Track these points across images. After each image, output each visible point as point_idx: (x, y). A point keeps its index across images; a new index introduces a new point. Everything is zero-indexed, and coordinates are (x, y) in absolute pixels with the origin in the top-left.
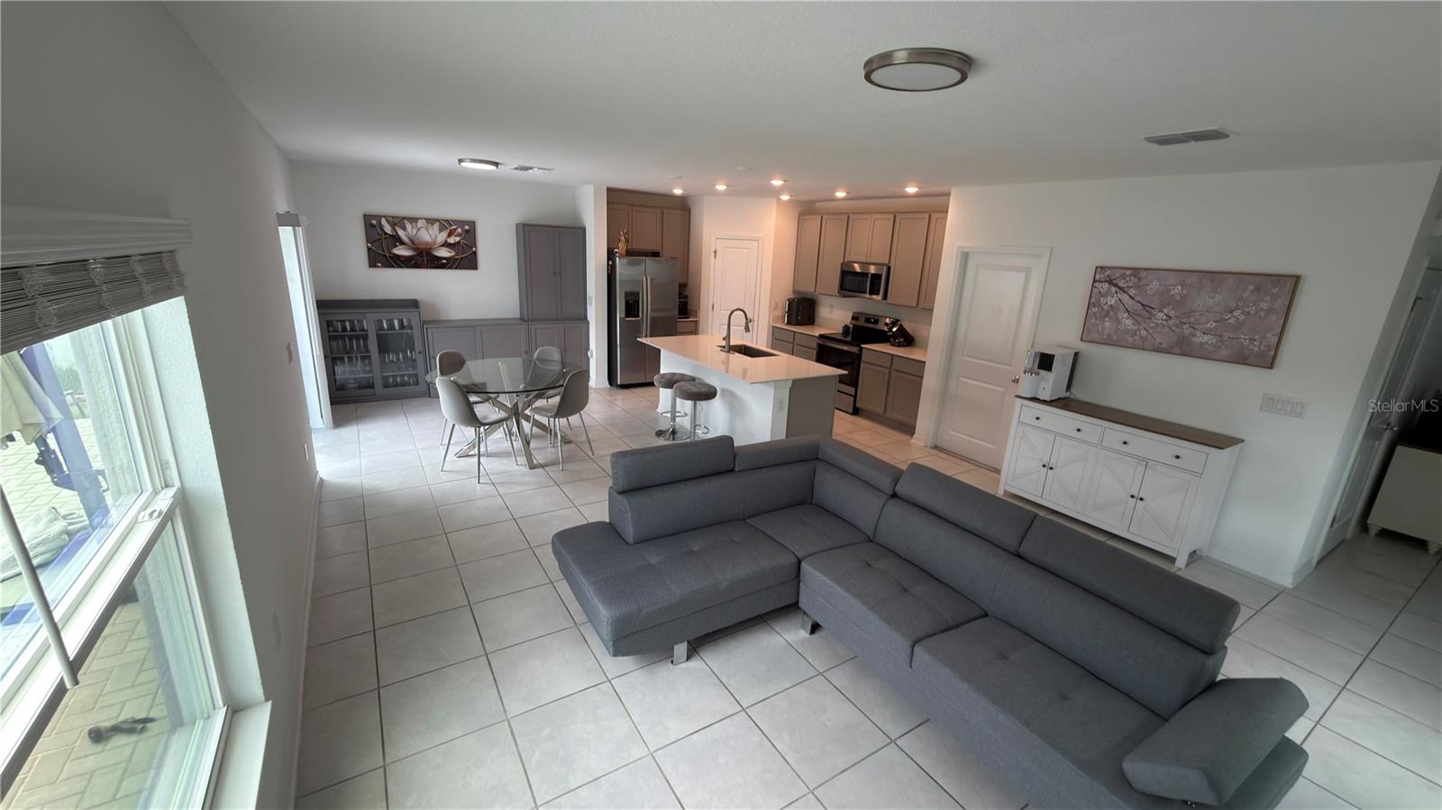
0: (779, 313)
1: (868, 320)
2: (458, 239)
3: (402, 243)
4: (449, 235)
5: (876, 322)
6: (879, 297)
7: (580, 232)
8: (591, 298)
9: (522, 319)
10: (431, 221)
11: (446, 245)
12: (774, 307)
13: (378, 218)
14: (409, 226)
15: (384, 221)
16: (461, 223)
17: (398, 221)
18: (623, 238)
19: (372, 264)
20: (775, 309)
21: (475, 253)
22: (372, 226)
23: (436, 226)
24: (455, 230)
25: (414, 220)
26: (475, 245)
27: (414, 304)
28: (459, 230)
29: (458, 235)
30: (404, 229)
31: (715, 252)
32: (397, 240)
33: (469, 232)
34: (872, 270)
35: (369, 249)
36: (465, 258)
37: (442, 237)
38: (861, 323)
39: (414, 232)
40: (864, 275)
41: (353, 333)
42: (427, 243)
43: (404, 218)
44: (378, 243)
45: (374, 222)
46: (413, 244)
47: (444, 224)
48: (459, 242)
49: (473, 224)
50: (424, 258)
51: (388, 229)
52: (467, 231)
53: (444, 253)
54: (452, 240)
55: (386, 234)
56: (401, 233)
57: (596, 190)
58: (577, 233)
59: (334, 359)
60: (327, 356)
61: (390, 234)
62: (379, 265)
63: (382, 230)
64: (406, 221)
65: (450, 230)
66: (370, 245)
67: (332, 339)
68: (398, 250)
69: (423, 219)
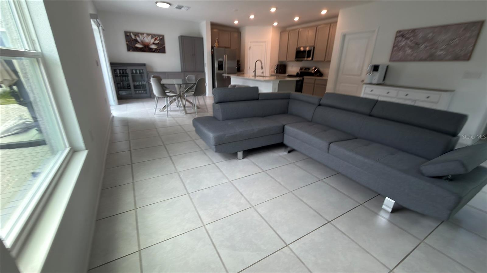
0: (273, 69)
1: (306, 69)
2: (158, 42)
3: (138, 42)
4: (155, 40)
5: (309, 69)
6: (311, 58)
7: (201, 40)
8: (206, 64)
9: (182, 71)
10: (148, 35)
11: (154, 43)
12: (271, 68)
13: (130, 33)
14: (141, 36)
15: (131, 34)
16: (159, 36)
17: (137, 34)
18: (216, 41)
19: (129, 50)
20: (272, 68)
21: (164, 47)
22: (127, 35)
23: (150, 36)
24: (157, 38)
25: (142, 34)
26: (164, 43)
27: (144, 65)
28: (158, 38)
29: (158, 40)
30: (139, 37)
31: (250, 47)
32: (136, 41)
33: (162, 39)
34: (308, 49)
35: (127, 45)
36: (161, 49)
37: (152, 41)
38: (303, 70)
39: (143, 38)
40: (304, 51)
41: (123, 74)
42: (147, 43)
43: (138, 33)
44: (130, 42)
45: (128, 34)
46: (142, 43)
47: (153, 36)
48: (158, 43)
49: (163, 36)
50: (146, 49)
51: (133, 37)
52: (161, 39)
53: (153, 47)
54: (156, 42)
55: (132, 39)
56: (138, 39)
57: (207, 23)
58: (200, 40)
59: (118, 83)
60: (115, 82)
61: (134, 39)
62: (131, 50)
63: (131, 37)
64: (140, 34)
65: (155, 38)
66: (127, 43)
67: (116, 76)
68: (137, 45)
69: (146, 34)
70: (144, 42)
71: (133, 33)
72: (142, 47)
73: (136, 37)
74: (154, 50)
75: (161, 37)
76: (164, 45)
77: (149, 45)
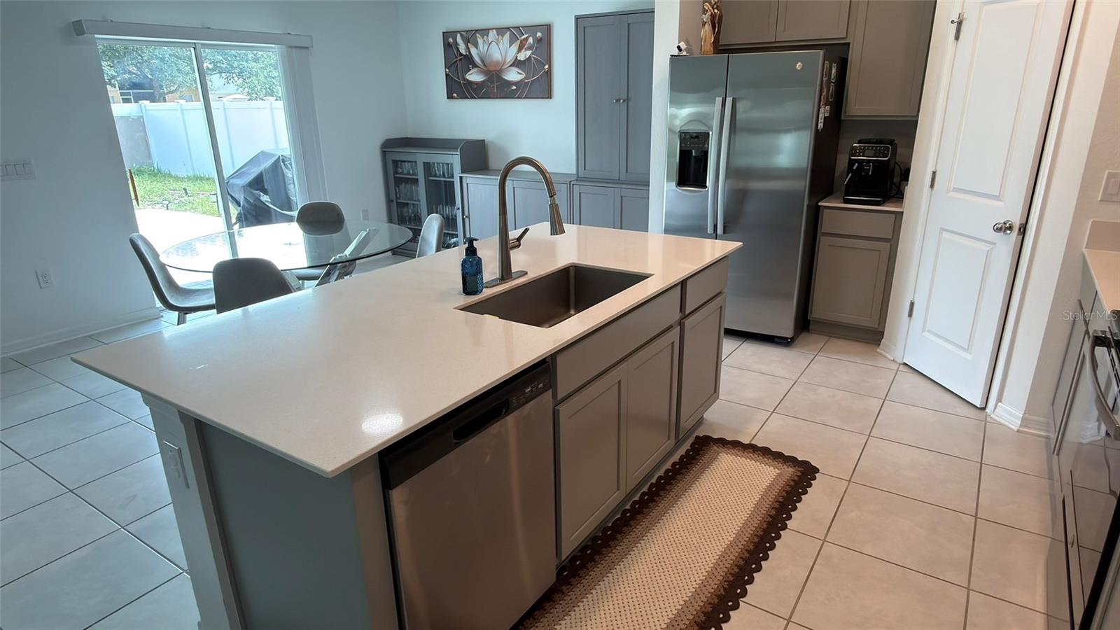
2: (529, 53)
3: (475, 66)
4: (520, 50)
9: (578, 176)
10: (501, 31)
13: (455, 34)
14: (480, 41)
15: (459, 40)
16: (531, 29)
17: (471, 36)
19: (450, 96)
21: (549, 74)
22: (449, 45)
23: (507, 38)
25: (485, 32)
29: (530, 48)
30: (476, 46)
32: (469, 61)
36: (538, 82)
37: (512, 53)
39: (486, 48)
42: (498, 63)
43: (477, 31)
44: (454, 68)
45: (451, 40)
46: (484, 66)
47: (515, 33)
48: (530, 57)
49: (547, 28)
50: (495, 87)
51: (462, 49)
52: (539, 40)
53: (514, 75)
54: (522, 56)
55: (461, 55)
56: (474, 51)
59: (401, 205)
60: (392, 201)
61: (464, 54)
62: (455, 95)
63: (458, 49)
64: (478, 35)
65: (521, 41)
66: (447, 70)
67: (399, 181)
68: (471, 74)
69: (494, 30)
70: (487, 61)
71: (462, 36)
72: (483, 82)
73: (468, 48)
74: (514, 87)
75: (539, 34)
76: (550, 62)
77: (500, 71)
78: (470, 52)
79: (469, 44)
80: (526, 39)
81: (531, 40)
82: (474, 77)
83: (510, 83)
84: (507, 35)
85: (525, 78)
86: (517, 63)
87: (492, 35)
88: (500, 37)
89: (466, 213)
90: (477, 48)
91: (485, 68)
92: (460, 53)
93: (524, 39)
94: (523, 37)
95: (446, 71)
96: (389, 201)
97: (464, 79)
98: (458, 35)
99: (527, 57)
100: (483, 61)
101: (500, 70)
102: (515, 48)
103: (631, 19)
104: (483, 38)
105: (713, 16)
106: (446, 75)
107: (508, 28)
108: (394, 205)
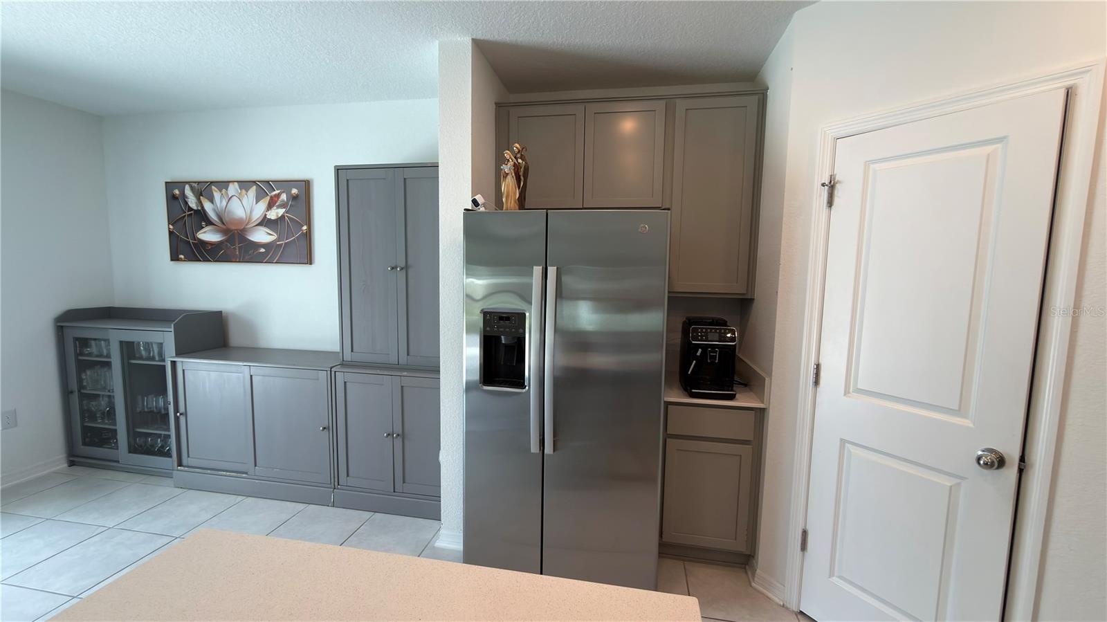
2: (281, 211)
3: (210, 222)
4: (270, 207)
9: (341, 354)
10: (245, 185)
13: (181, 184)
14: (217, 195)
15: (187, 191)
16: (285, 184)
17: (204, 189)
19: (174, 257)
21: (308, 235)
22: (174, 197)
26: (308, 221)
29: (283, 206)
30: (212, 200)
32: (201, 218)
33: (300, 198)
35: (171, 233)
36: (294, 245)
37: (259, 210)
44: (180, 224)
45: (177, 192)
46: (223, 222)
47: (264, 188)
48: (283, 216)
49: (305, 185)
50: (233, 246)
51: (193, 202)
52: (295, 198)
53: (262, 236)
54: (274, 214)
55: (190, 209)
56: (208, 206)
57: (444, 52)
59: (86, 397)
60: (72, 392)
61: (195, 208)
62: (182, 256)
63: (186, 203)
64: (213, 187)
65: (271, 197)
66: (171, 227)
67: (83, 366)
68: (205, 232)
69: (236, 183)
70: (226, 219)
71: (192, 189)
72: (221, 243)
73: (201, 202)
74: (263, 250)
75: (294, 191)
76: (309, 223)
77: (244, 230)
78: (203, 207)
79: (201, 197)
80: (278, 196)
81: (284, 197)
82: (208, 235)
83: (257, 245)
84: (253, 190)
85: (278, 239)
86: (265, 222)
87: (233, 189)
88: (244, 191)
89: (182, 409)
90: (213, 203)
91: (224, 227)
92: (189, 207)
93: (275, 195)
94: (274, 193)
95: (169, 228)
96: (66, 393)
97: (195, 238)
98: (187, 187)
99: (280, 216)
100: (221, 219)
101: (244, 228)
102: (263, 205)
103: (408, 173)
104: (221, 191)
105: (516, 167)
106: (169, 231)
107: (254, 182)
108: (75, 398)
